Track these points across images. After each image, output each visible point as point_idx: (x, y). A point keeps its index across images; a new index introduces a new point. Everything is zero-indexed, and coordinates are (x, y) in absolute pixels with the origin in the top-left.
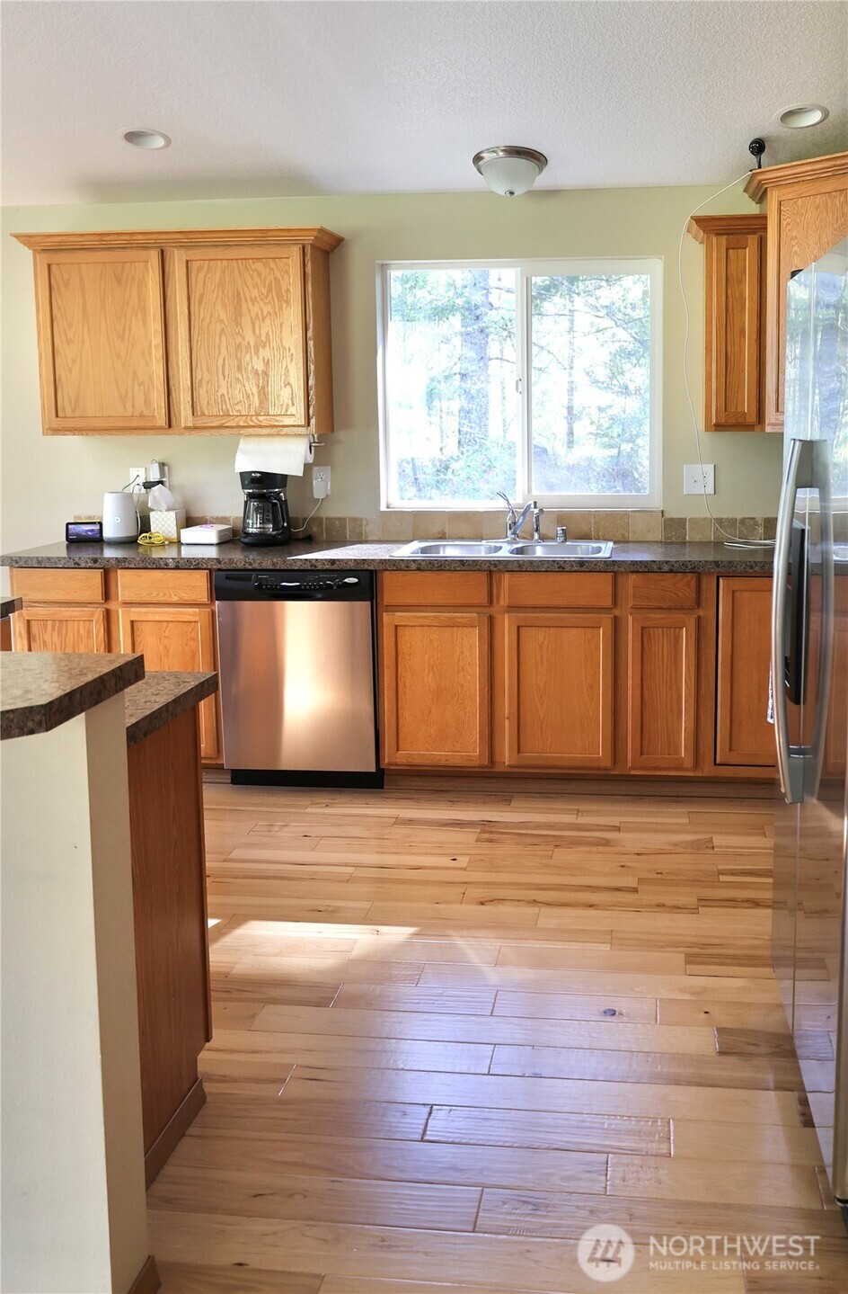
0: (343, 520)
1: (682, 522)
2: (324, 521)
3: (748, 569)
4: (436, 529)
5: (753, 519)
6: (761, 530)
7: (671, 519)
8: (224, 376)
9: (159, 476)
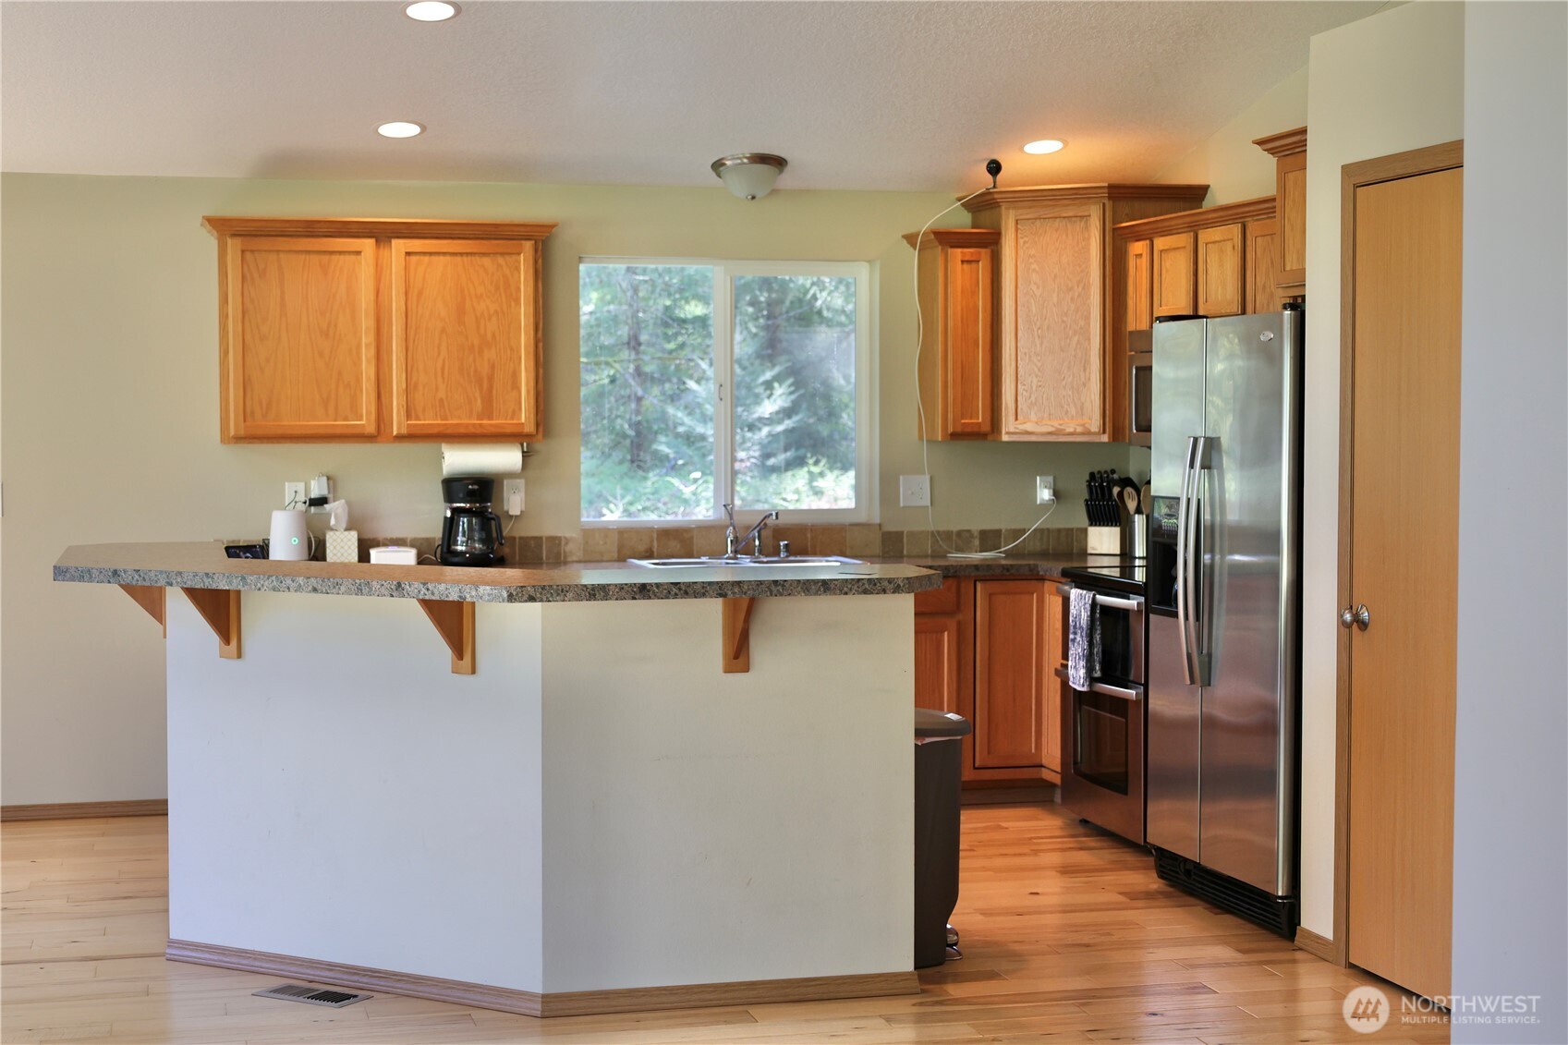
0: (538, 539)
1: (899, 535)
2: (517, 540)
3: (1005, 572)
4: (642, 548)
5: (969, 531)
6: (977, 542)
7: (889, 533)
8: (443, 378)
9: (324, 492)
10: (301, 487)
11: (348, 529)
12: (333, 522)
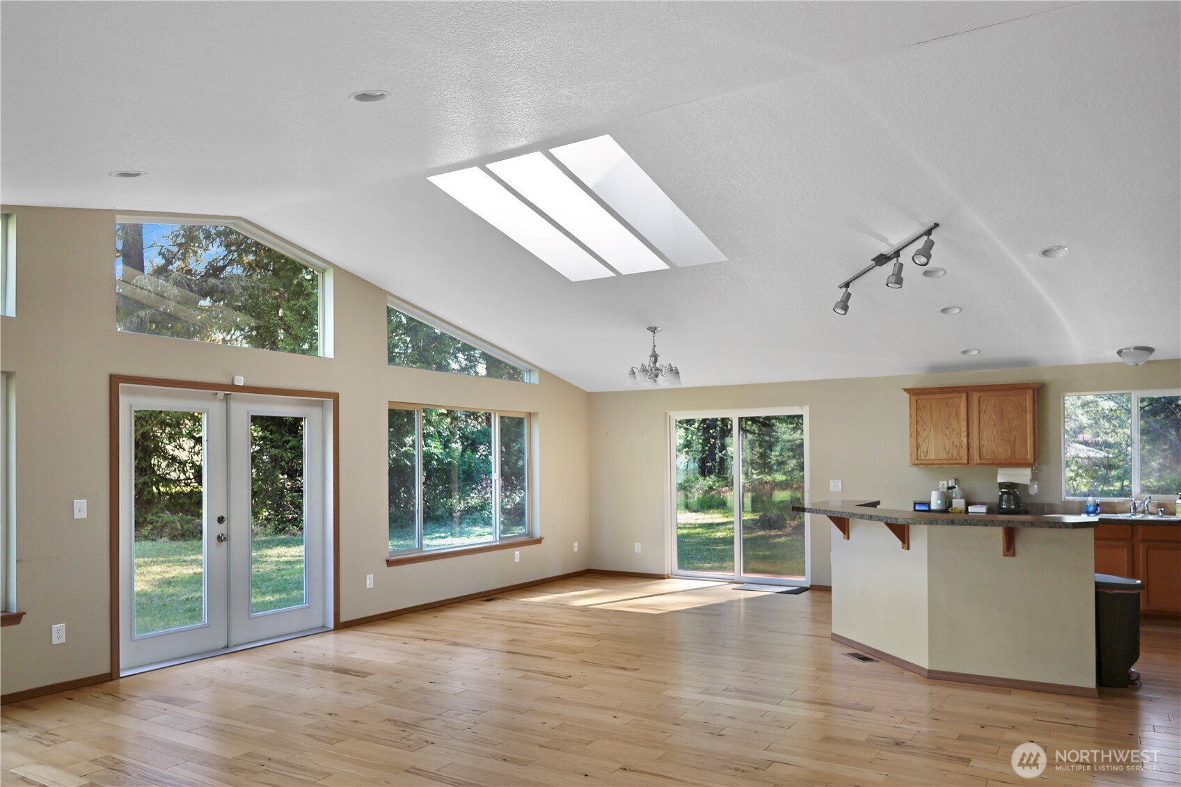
0: (1043, 504)
2: (1034, 504)
8: (994, 443)
9: (954, 484)
10: (945, 483)
11: (961, 498)
12: (954, 495)
